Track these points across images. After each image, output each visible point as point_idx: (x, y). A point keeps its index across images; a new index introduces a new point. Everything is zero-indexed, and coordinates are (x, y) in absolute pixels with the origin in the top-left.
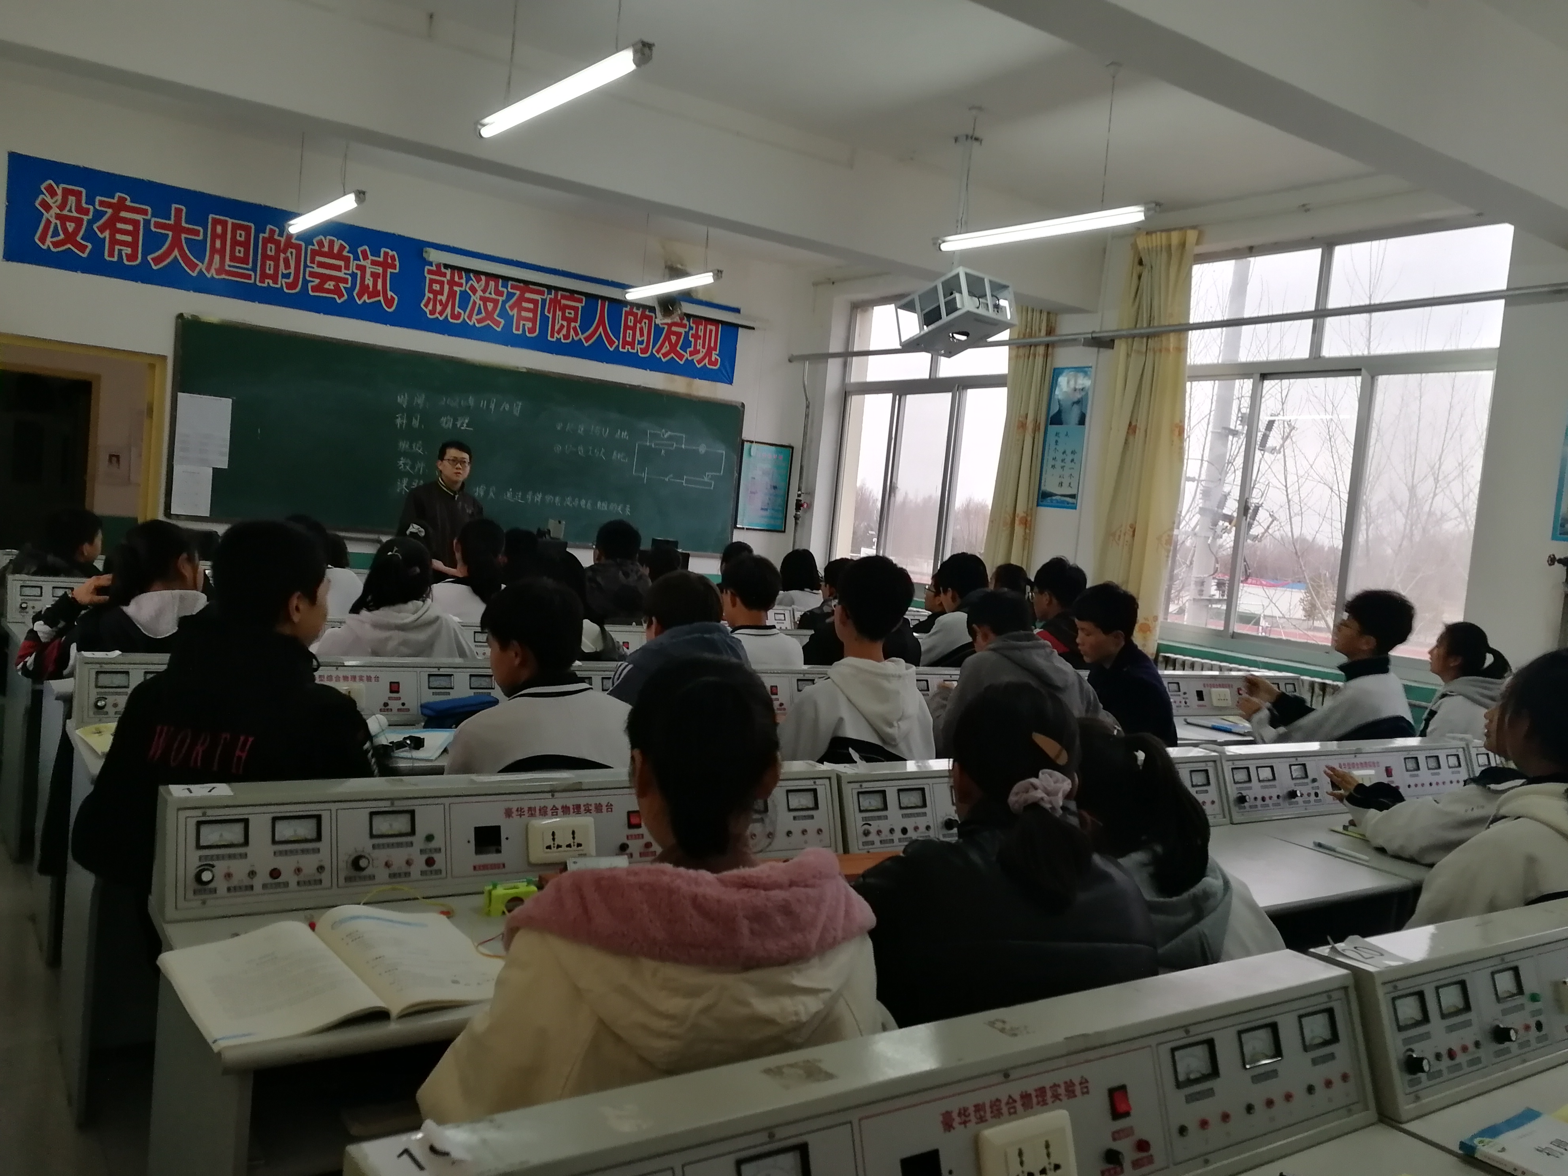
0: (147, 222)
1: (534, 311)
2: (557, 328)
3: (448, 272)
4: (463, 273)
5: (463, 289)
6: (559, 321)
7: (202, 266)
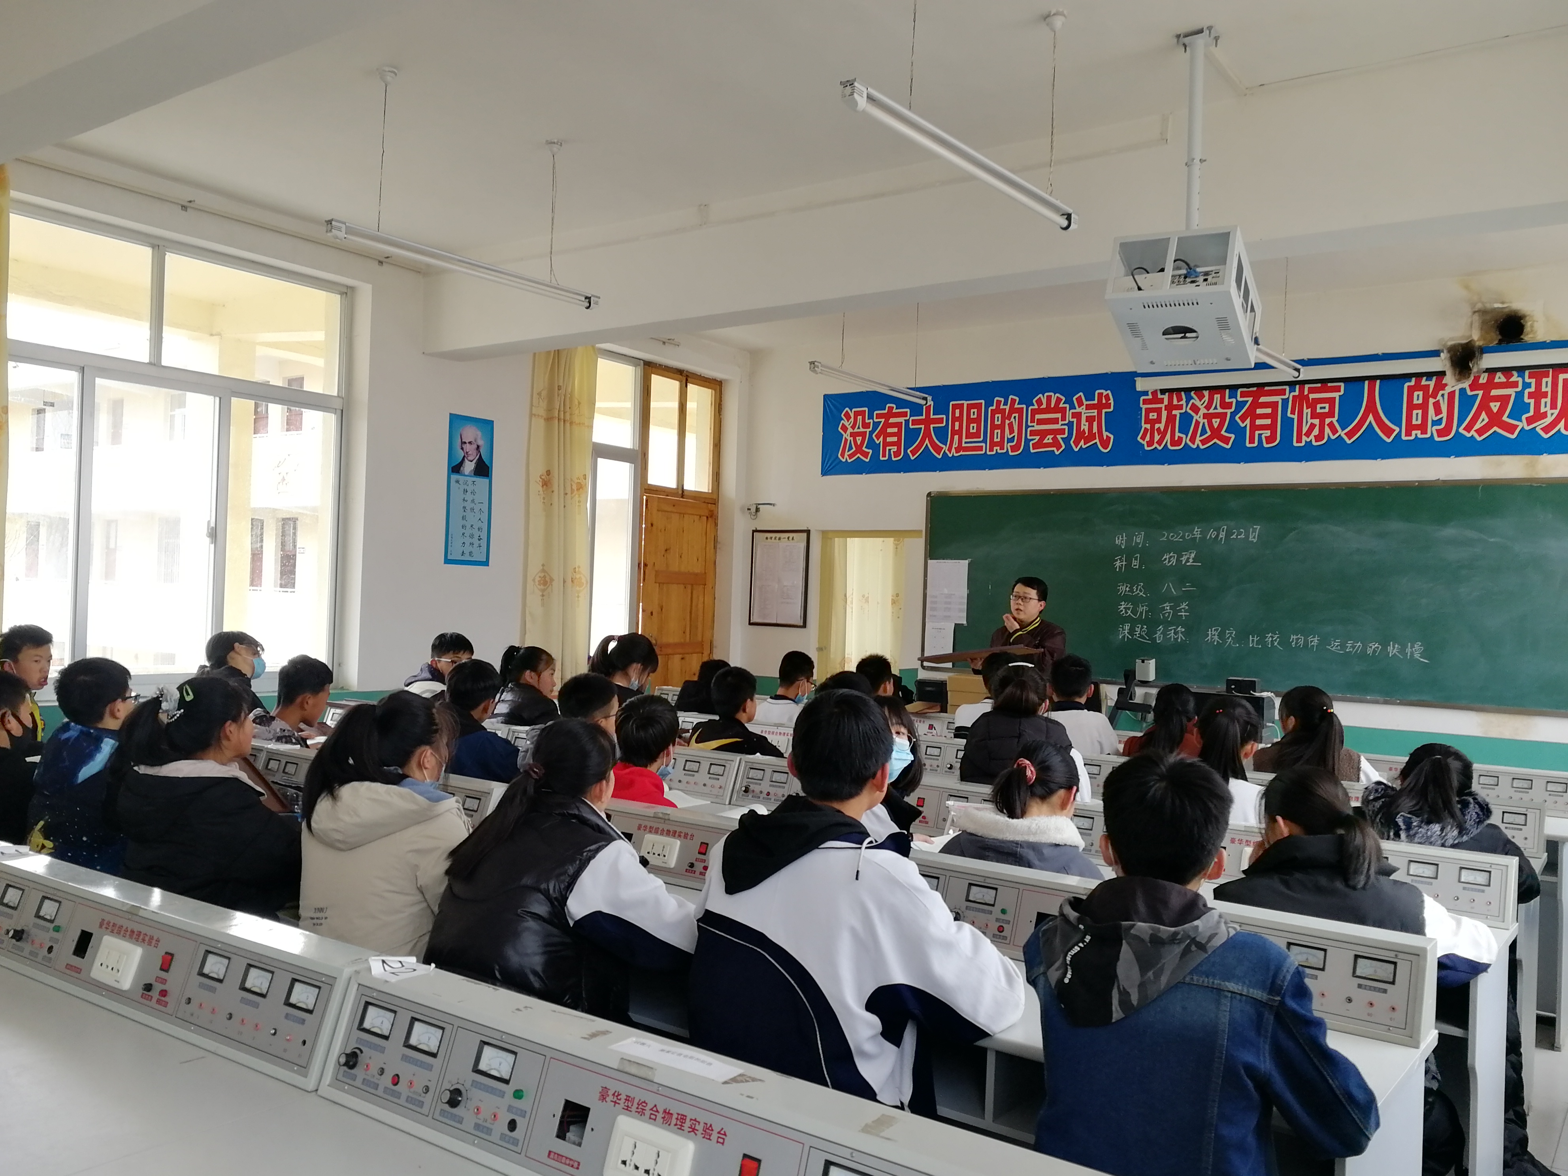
0: (907, 422)
1: (1273, 416)
2: (1305, 429)
3: (1166, 397)
5: (1183, 411)
6: (1308, 420)
7: (945, 448)
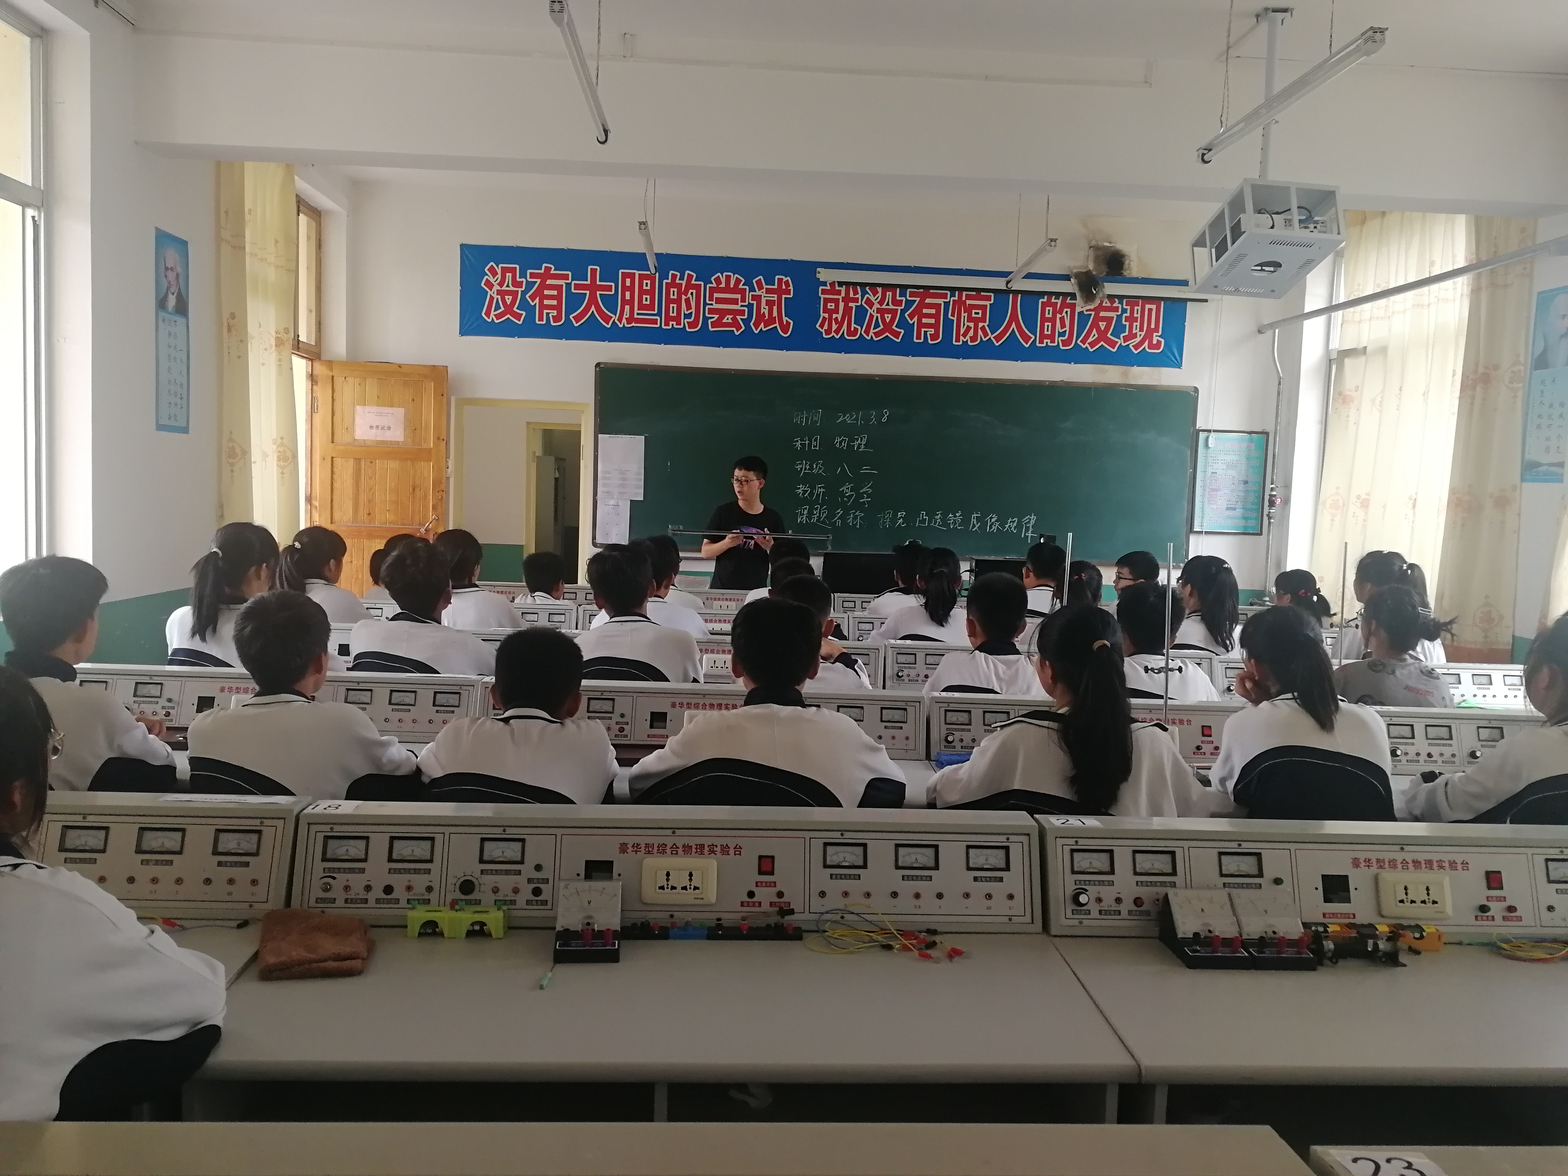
0: (568, 285)
1: (936, 316)
2: (962, 331)
3: (843, 289)
4: (858, 287)
5: (859, 304)
6: (965, 323)
7: (615, 318)
